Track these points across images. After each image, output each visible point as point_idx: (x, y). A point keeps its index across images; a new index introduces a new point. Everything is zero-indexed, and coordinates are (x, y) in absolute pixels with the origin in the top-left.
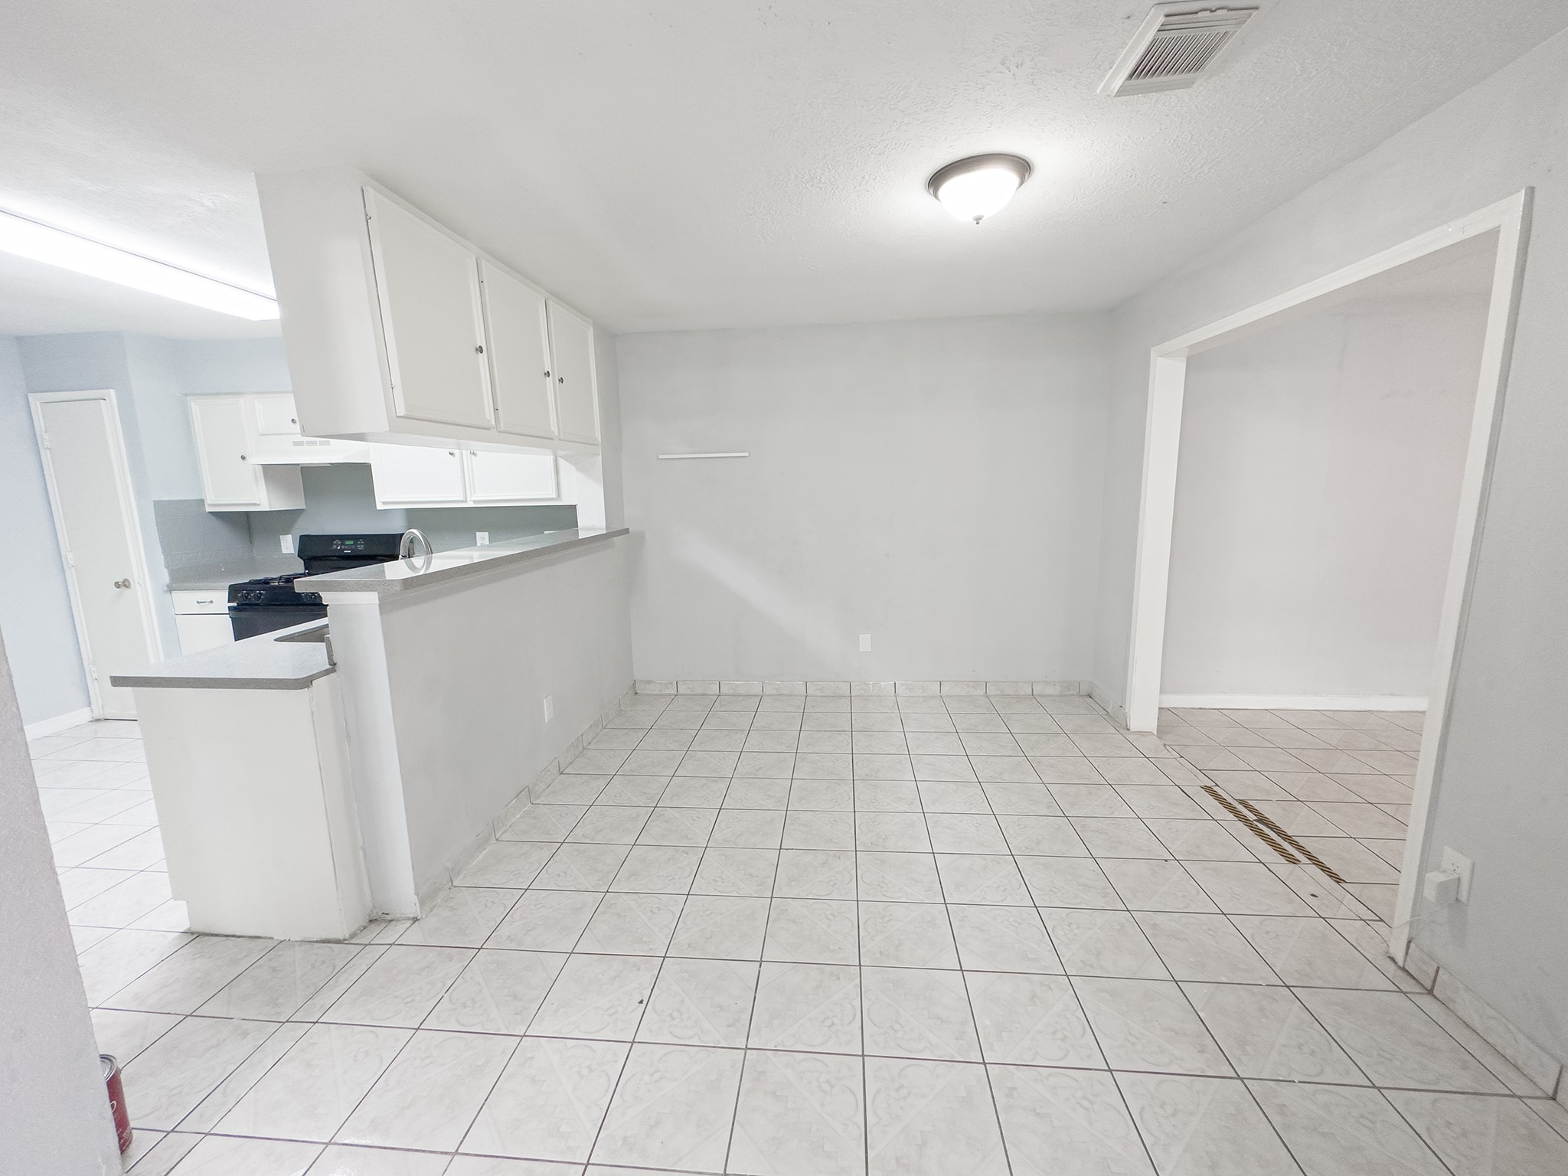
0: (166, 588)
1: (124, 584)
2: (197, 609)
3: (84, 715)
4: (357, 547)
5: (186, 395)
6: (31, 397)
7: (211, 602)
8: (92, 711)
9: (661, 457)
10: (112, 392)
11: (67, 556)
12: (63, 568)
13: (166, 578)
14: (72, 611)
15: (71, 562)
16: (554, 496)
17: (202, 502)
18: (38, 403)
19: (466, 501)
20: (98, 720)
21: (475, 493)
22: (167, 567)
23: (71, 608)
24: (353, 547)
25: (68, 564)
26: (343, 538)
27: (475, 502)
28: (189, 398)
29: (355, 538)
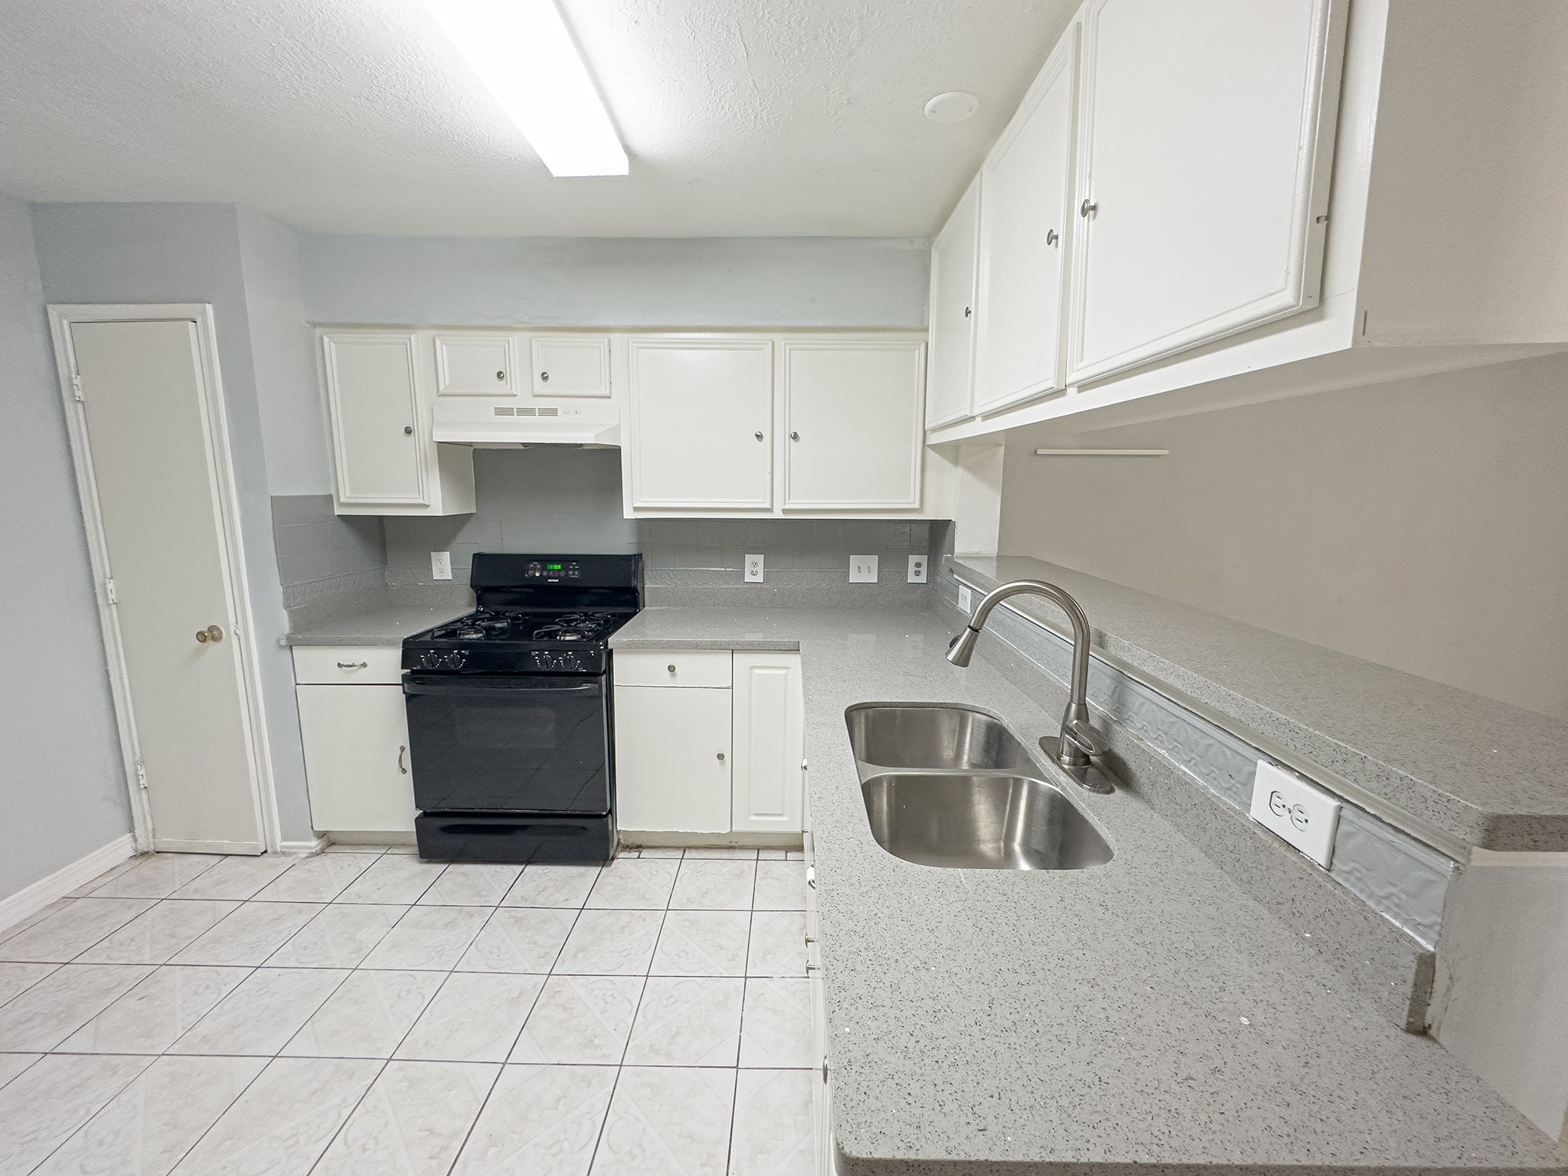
0: (283, 642)
1: (209, 636)
2: (339, 676)
3: (122, 848)
4: (567, 575)
5: (315, 325)
6: (53, 311)
7: (364, 665)
8: (136, 840)
9: (1040, 452)
10: (209, 308)
11: (104, 584)
12: (97, 606)
13: (285, 625)
14: (108, 676)
15: (112, 596)
16: (917, 505)
17: (328, 499)
18: (65, 323)
19: (770, 510)
20: (144, 854)
21: (789, 499)
22: (287, 607)
23: (107, 671)
24: (563, 574)
25: (107, 599)
26: (545, 559)
27: (785, 511)
28: (318, 331)
29: (565, 559)
